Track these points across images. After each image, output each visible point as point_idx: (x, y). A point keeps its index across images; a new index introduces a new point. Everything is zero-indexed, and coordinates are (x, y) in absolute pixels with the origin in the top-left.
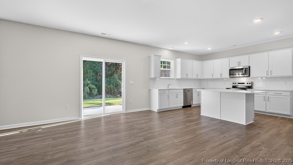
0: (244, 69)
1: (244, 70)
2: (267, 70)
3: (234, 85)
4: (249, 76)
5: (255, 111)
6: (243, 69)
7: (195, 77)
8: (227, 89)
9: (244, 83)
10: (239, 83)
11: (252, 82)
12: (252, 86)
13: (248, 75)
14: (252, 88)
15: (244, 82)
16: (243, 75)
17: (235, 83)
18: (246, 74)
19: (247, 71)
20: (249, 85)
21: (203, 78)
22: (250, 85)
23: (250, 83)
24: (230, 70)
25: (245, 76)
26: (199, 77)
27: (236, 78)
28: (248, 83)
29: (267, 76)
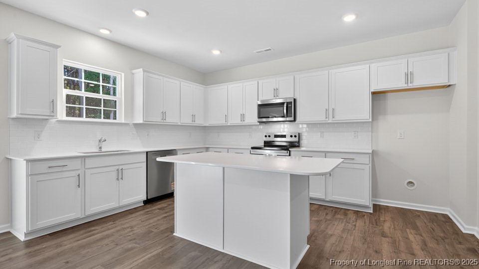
0: (285, 105)
1: (285, 108)
2: (327, 108)
3: (268, 139)
4: (295, 120)
5: (311, 199)
6: (283, 103)
7: (187, 121)
8: (253, 148)
9: (284, 136)
10: (276, 136)
11: (299, 134)
12: (299, 142)
13: (292, 119)
14: (298, 146)
15: (284, 134)
16: (283, 117)
17: (269, 136)
18: (288, 115)
19: (289, 109)
20: (293, 139)
21: (207, 125)
22: (296, 139)
23: (295, 136)
24: (260, 106)
25: (288, 119)
26: (199, 122)
27: (271, 124)
28: (291, 136)
29: (327, 119)
